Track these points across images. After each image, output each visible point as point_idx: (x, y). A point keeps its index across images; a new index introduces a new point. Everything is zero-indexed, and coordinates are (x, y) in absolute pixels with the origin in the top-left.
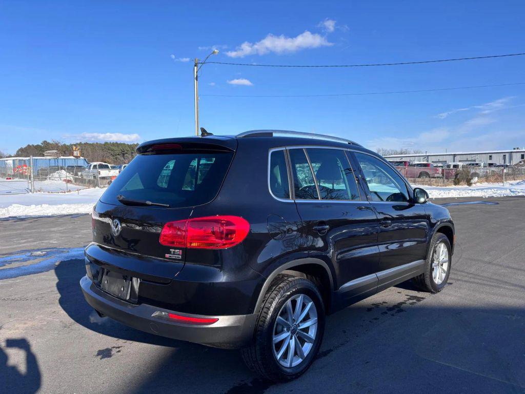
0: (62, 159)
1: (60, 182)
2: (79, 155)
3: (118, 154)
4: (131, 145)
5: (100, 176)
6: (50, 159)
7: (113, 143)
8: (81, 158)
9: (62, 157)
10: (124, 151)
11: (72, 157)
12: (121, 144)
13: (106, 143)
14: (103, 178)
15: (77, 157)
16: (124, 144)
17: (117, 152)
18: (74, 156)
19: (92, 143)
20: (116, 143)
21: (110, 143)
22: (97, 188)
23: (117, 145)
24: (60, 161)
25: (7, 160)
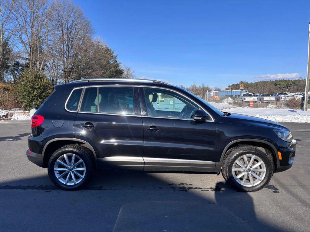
0: (234, 91)
1: (227, 103)
2: (243, 89)
3: (284, 87)
4: (293, 81)
5: (245, 101)
6: (227, 91)
7: (281, 80)
8: (244, 90)
9: (234, 90)
10: (288, 85)
11: (239, 90)
12: (286, 81)
13: (276, 81)
14: (247, 102)
15: (242, 90)
16: (289, 80)
17: (283, 86)
18: (240, 90)
19: (267, 81)
20: (283, 80)
21: (279, 80)
22: (240, 107)
23: (283, 81)
24: (233, 93)
25: (211, 93)
